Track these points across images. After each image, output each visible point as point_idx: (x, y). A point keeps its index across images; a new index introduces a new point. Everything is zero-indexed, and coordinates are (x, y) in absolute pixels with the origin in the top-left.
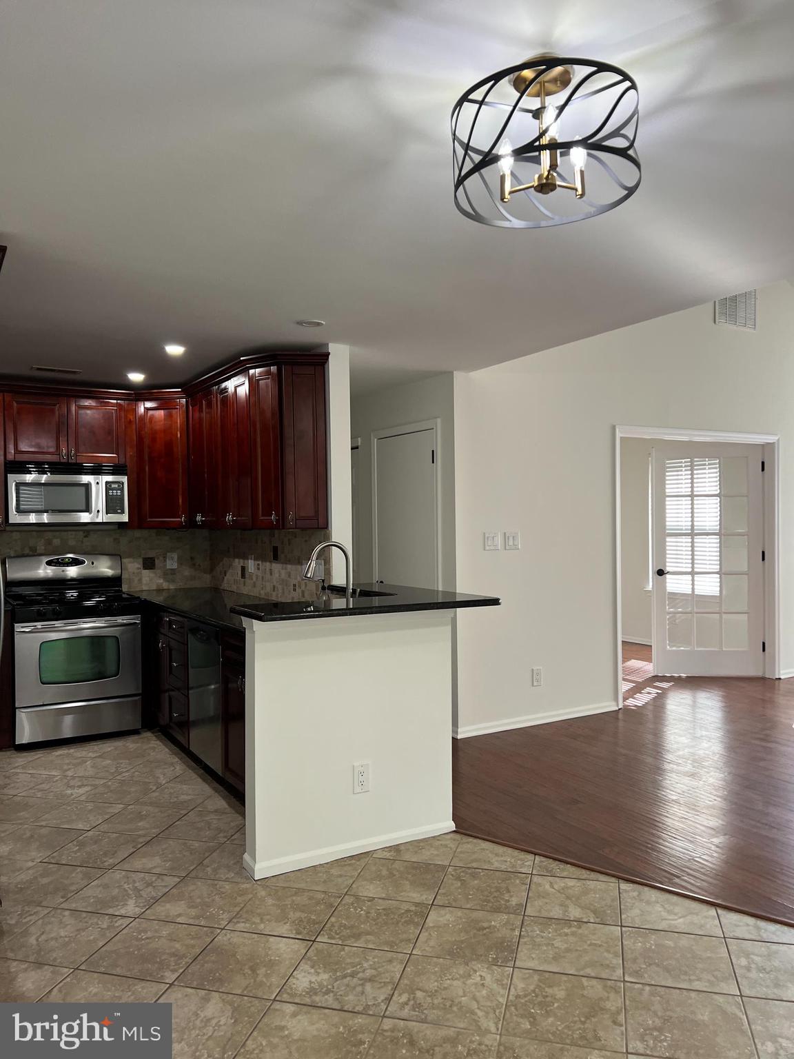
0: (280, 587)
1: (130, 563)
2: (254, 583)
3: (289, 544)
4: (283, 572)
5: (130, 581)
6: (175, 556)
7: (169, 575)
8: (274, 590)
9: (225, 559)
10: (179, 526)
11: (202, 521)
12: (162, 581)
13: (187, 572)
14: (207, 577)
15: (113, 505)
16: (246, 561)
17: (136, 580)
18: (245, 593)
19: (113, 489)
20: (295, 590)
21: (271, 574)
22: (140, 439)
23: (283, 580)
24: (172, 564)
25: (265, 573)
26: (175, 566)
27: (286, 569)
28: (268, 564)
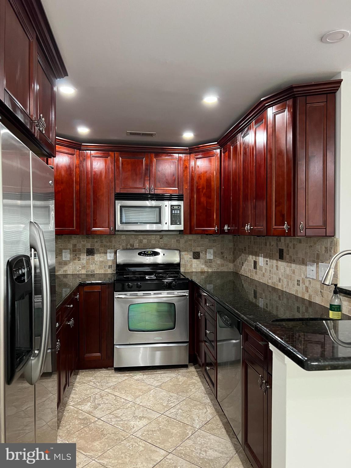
0: (285, 280)
1: (185, 255)
2: (264, 274)
3: (294, 248)
4: (288, 269)
5: (185, 265)
6: (212, 251)
7: (208, 263)
8: (279, 281)
9: (243, 255)
10: (214, 233)
11: (228, 229)
12: (204, 266)
13: (219, 261)
14: (231, 265)
15: (174, 220)
16: (257, 258)
17: (189, 265)
18: (256, 279)
19: (175, 210)
20: (298, 285)
21: (277, 269)
22: (192, 179)
23: (288, 275)
24: (210, 256)
25: (272, 268)
26: (212, 257)
27: (291, 267)
28: (275, 261)
